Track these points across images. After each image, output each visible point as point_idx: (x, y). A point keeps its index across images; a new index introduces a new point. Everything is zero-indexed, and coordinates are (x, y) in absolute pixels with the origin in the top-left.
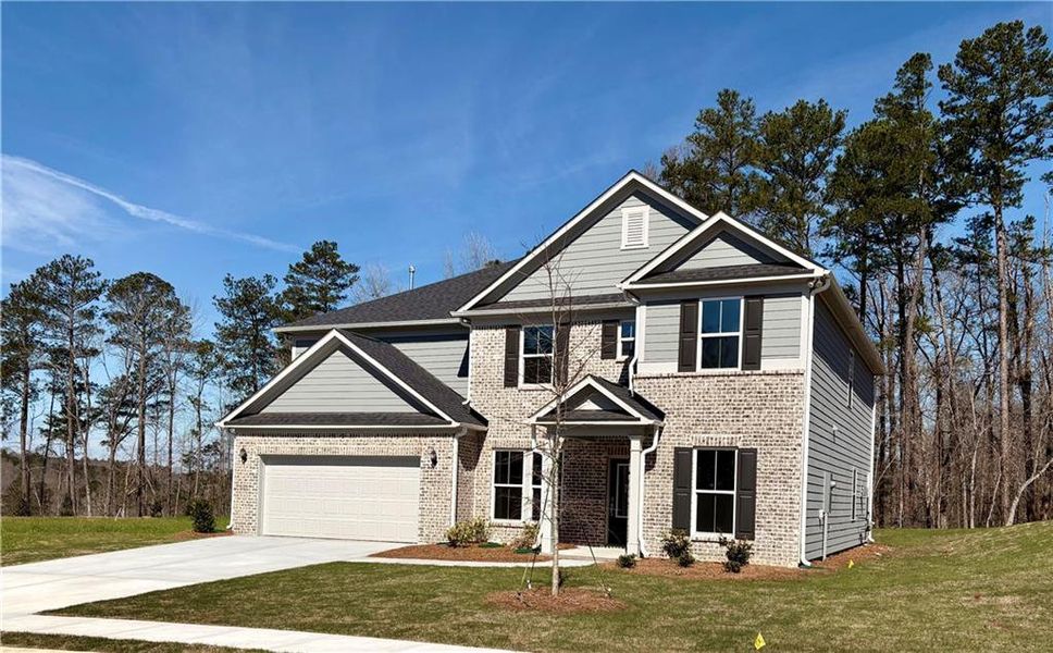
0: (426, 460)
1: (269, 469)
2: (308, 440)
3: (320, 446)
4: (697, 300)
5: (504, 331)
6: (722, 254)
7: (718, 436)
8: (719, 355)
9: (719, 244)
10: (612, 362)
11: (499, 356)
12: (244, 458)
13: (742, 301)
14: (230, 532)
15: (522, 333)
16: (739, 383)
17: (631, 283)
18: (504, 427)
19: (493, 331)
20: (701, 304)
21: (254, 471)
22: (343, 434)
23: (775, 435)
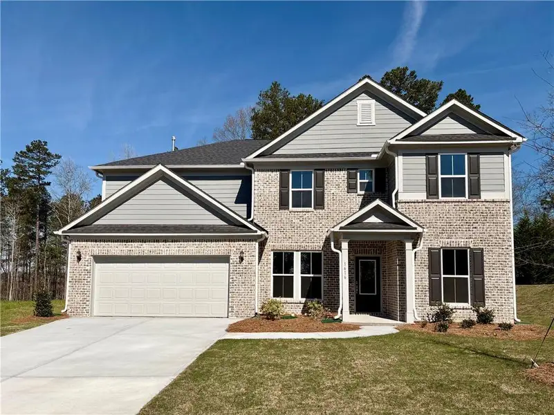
0: (234, 258)
1: (98, 266)
2: (136, 244)
3: (147, 248)
4: (437, 154)
5: (278, 173)
6: (449, 127)
7: (457, 240)
8: (452, 188)
9: (448, 120)
10: (354, 195)
11: (275, 189)
12: (79, 258)
13: (466, 156)
14: (65, 316)
15: (291, 175)
16: (468, 207)
17: (396, 140)
18: (280, 236)
19: (270, 173)
20: (439, 156)
21: (88, 268)
22: (165, 240)
23: (494, 240)
